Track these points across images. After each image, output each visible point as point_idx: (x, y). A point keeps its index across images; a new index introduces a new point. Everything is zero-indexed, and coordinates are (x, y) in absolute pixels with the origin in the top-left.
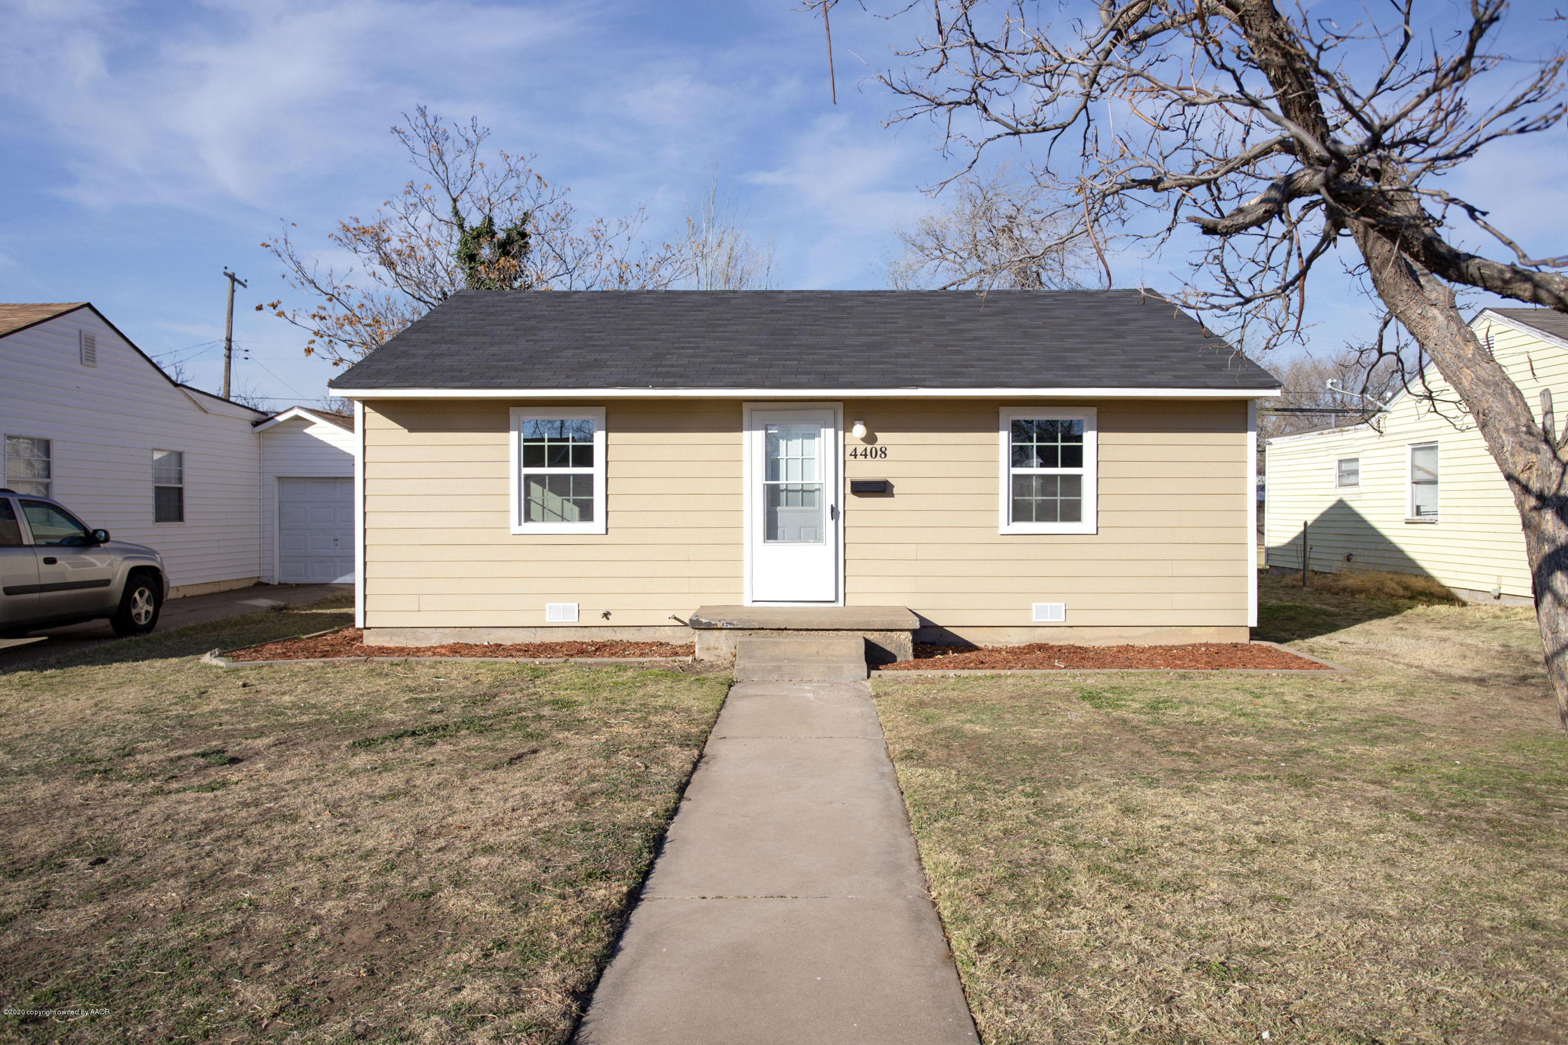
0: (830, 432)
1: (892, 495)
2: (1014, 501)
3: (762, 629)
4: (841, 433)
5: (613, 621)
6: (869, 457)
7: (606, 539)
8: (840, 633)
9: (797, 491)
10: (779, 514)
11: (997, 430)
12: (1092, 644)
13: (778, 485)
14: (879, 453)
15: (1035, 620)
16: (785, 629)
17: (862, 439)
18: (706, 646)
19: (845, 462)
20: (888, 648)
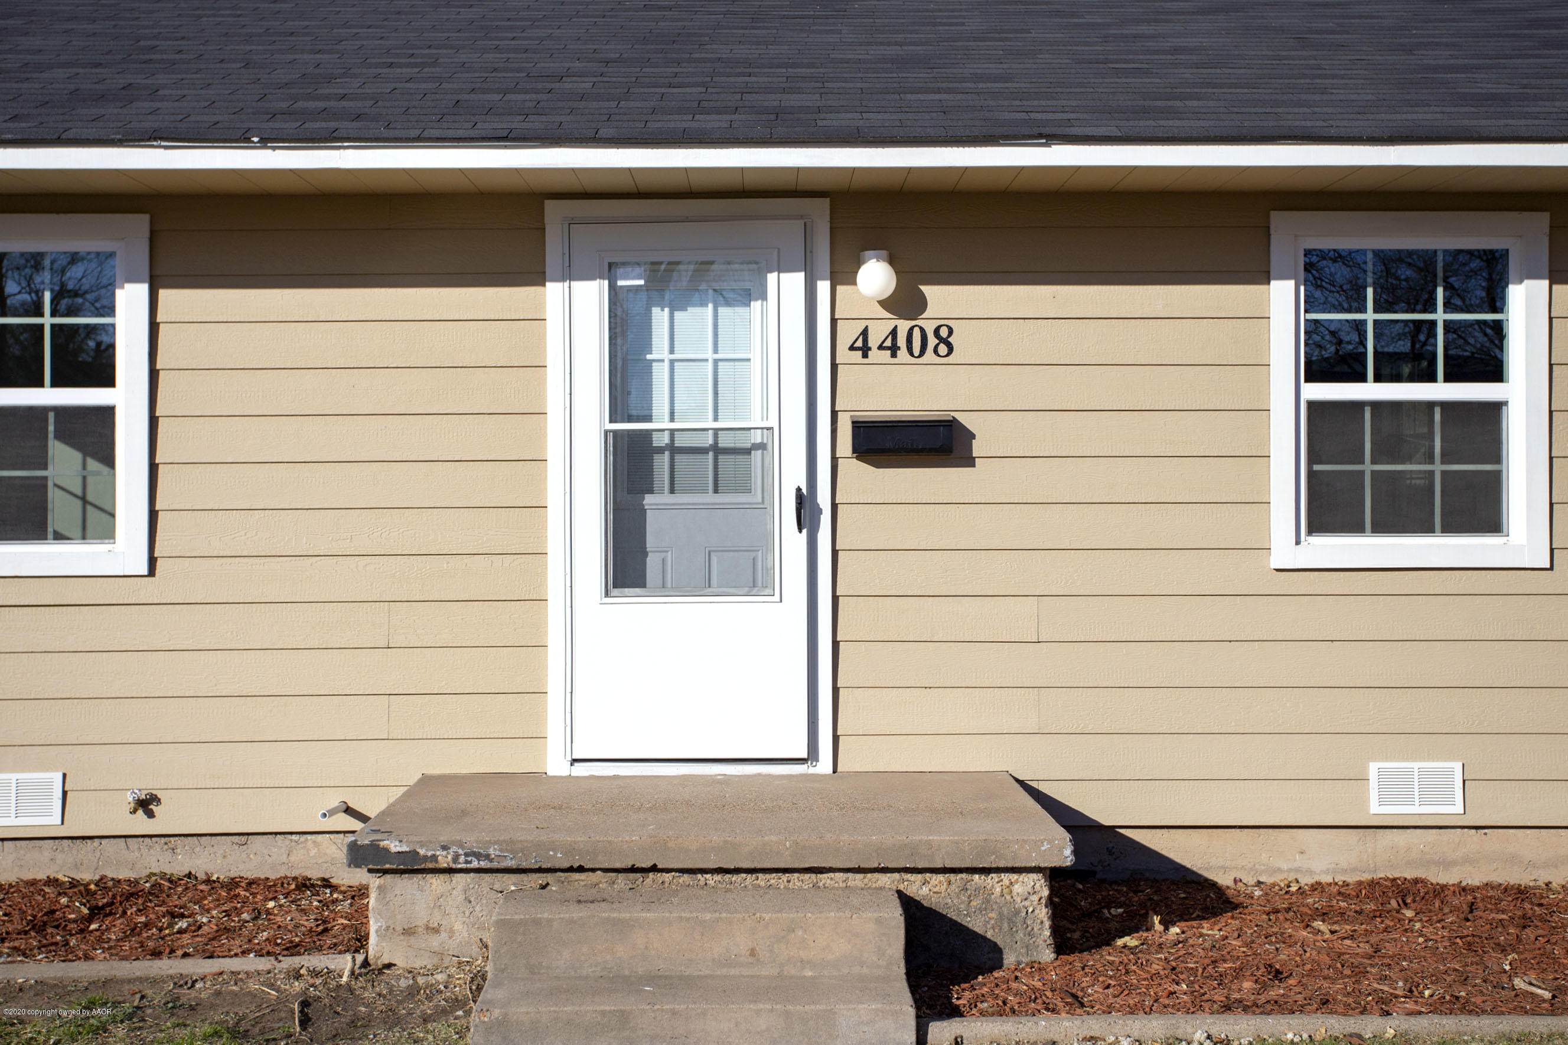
0: (794, 282)
1: (969, 461)
2: (1311, 475)
3: (581, 869)
4: (823, 287)
5: (164, 821)
6: (903, 353)
7: (149, 590)
8: (825, 879)
9: (702, 451)
10: (650, 515)
11: (1264, 277)
12: (1543, 876)
13: (647, 434)
14: (932, 341)
15: (1377, 808)
16: (654, 869)
17: (884, 304)
18: (400, 923)
19: (834, 367)
20: (976, 924)
